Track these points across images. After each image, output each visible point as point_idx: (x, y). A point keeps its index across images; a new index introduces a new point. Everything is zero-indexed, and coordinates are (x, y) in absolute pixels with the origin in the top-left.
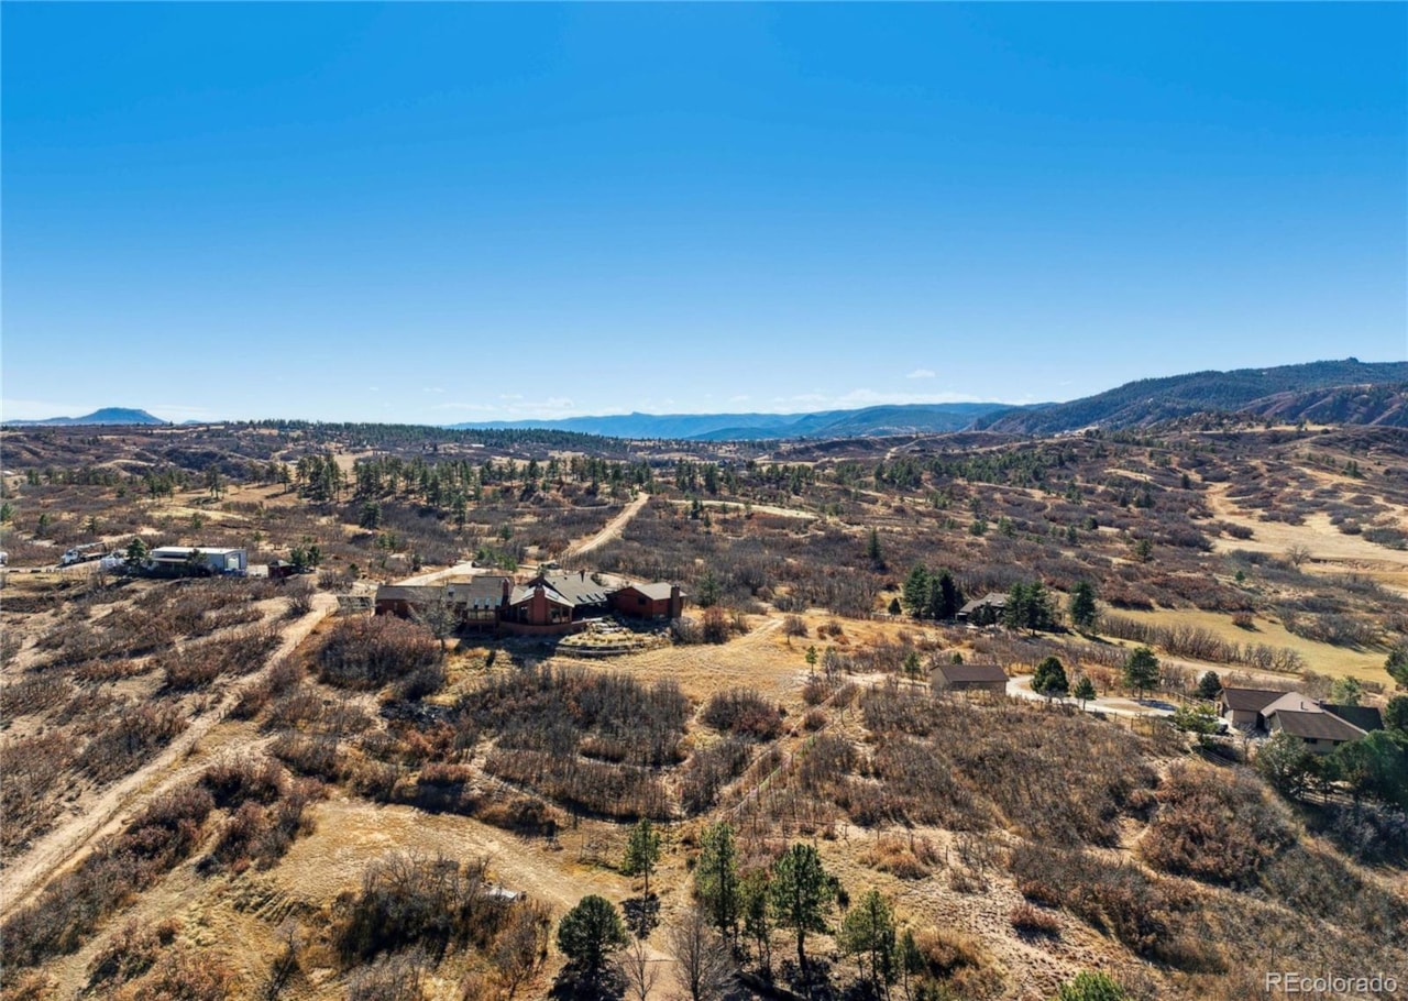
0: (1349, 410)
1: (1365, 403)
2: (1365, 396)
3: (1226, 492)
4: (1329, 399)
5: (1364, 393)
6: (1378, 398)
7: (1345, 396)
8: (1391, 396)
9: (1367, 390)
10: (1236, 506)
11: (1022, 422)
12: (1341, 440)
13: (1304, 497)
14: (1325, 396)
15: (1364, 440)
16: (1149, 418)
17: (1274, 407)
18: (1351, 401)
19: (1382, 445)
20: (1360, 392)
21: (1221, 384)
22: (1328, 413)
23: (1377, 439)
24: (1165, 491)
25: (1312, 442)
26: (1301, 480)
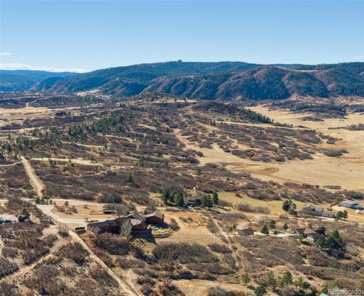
0: (187, 86)
1: (192, 83)
2: (192, 81)
3: (181, 134)
4: (181, 81)
5: (192, 79)
6: (197, 81)
7: (186, 81)
8: (200, 81)
9: (193, 78)
10: (188, 140)
11: (66, 86)
12: (200, 107)
13: (206, 136)
14: (179, 80)
15: (206, 107)
16: (119, 87)
17: (163, 84)
18: (188, 83)
19: (212, 108)
20: (190, 79)
21: (141, 72)
22: (181, 87)
23: (210, 106)
24: (162, 134)
25: (192, 108)
26: (202, 128)
